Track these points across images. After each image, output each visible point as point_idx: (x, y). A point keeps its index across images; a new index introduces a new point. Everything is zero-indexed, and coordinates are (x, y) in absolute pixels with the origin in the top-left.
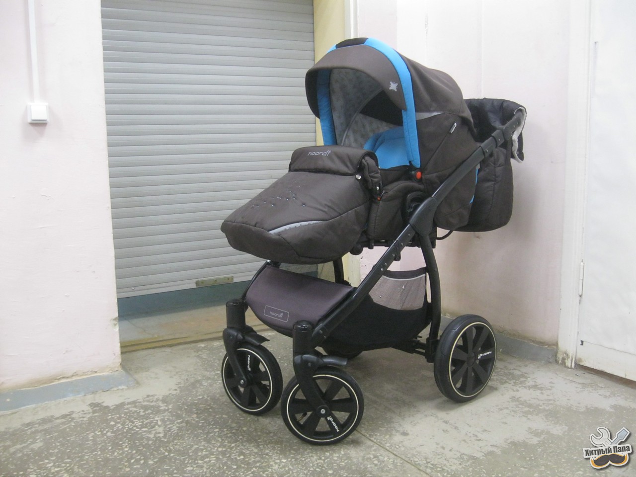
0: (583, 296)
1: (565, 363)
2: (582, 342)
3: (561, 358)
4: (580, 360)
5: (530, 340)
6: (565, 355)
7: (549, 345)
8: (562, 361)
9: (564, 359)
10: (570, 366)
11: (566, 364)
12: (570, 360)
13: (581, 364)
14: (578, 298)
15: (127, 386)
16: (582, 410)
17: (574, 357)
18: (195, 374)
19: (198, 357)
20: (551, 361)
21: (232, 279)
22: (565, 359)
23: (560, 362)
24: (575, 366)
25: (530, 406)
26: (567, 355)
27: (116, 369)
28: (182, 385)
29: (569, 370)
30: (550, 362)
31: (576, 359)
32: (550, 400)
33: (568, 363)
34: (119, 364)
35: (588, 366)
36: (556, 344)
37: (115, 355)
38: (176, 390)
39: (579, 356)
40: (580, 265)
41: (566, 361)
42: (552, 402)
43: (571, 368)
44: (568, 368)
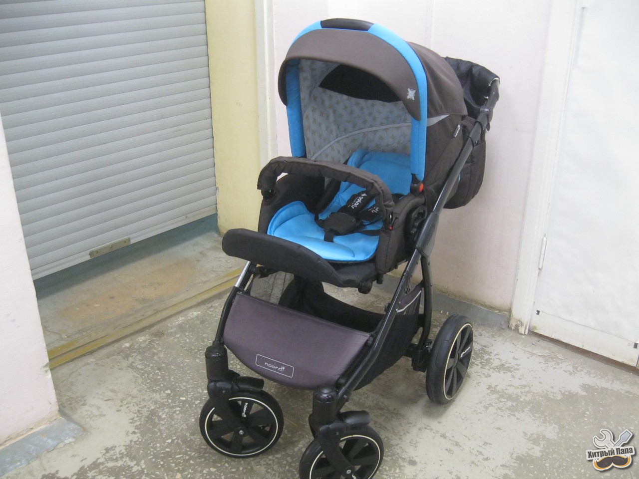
0: (543, 270)
1: (518, 330)
2: (538, 312)
3: (514, 324)
4: (535, 328)
5: (479, 303)
6: (519, 322)
7: (500, 310)
8: (515, 328)
9: (517, 326)
10: (523, 333)
11: (520, 331)
12: (523, 328)
13: (536, 331)
14: (537, 271)
15: (74, 437)
16: (559, 397)
17: (528, 325)
18: (144, 400)
19: (131, 366)
20: (503, 327)
21: (129, 241)
22: (519, 326)
23: (513, 328)
24: (528, 333)
25: (510, 398)
26: (522, 323)
27: (55, 418)
28: (138, 423)
29: (523, 337)
30: (503, 329)
31: (530, 327)
32: (525, 386)
33: (522, 330)
34: (57, 412)
35: (543, 334)
36: (510, 311)
37: (51, 404)
38: (134, 433)
39: (533, 324)
40: (543, 240)
41: (520, 328)
42: (527, 389)
43: (524, 334)
44: (522, 334)
